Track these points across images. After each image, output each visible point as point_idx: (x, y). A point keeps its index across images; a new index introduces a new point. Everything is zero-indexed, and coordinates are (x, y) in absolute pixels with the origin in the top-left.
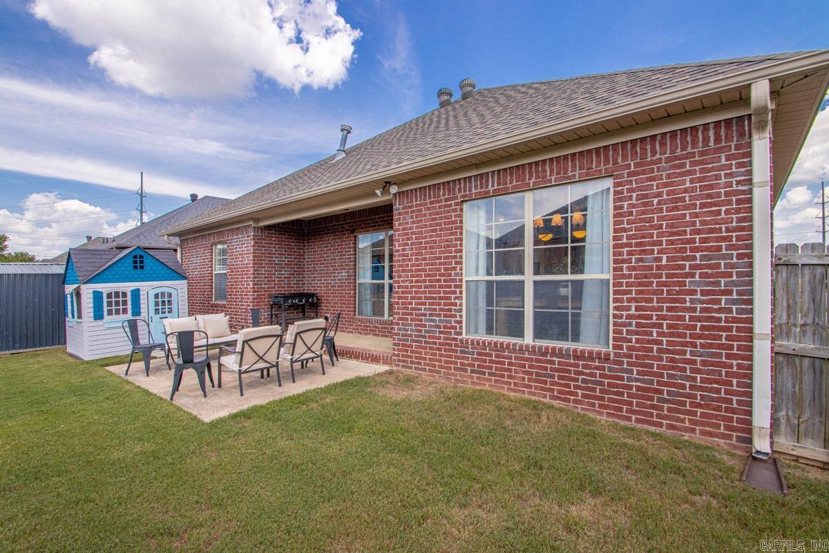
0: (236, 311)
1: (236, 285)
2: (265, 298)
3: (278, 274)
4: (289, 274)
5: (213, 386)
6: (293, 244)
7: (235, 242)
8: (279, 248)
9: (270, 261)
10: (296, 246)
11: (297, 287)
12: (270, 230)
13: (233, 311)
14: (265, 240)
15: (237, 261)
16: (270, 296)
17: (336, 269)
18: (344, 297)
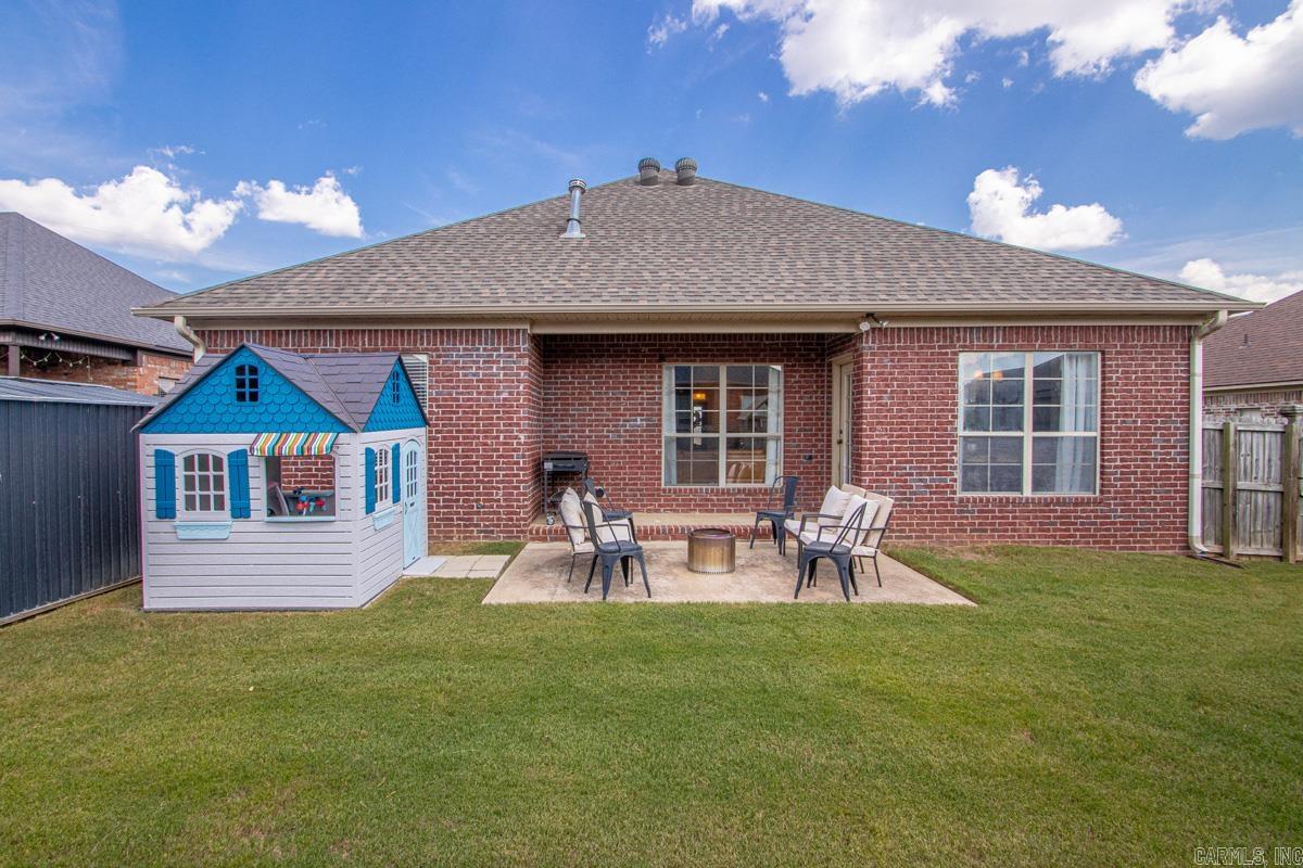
1: (467, 438)
17: (621, 415)
18: (639, 458)
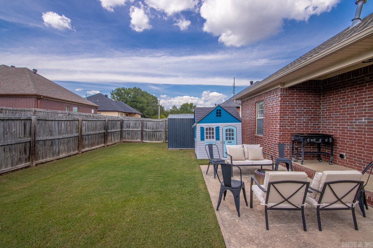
0: (268, 142)
1: (269, 126)
2: (288, 136)
3: (298, 120)
4: (307, 120)
5: (247, 205)
6: (310, 98)
7: (268, 100)
8: (300, 101)
9: (292, 111)
10: (313, 99)
11: (313, 129)
12: (292, 90)
13: (267, 142)
14: (289, 96)
15: (269, 112)
16: (292, 135)
17: (354, 117)
18: (362, 140)
